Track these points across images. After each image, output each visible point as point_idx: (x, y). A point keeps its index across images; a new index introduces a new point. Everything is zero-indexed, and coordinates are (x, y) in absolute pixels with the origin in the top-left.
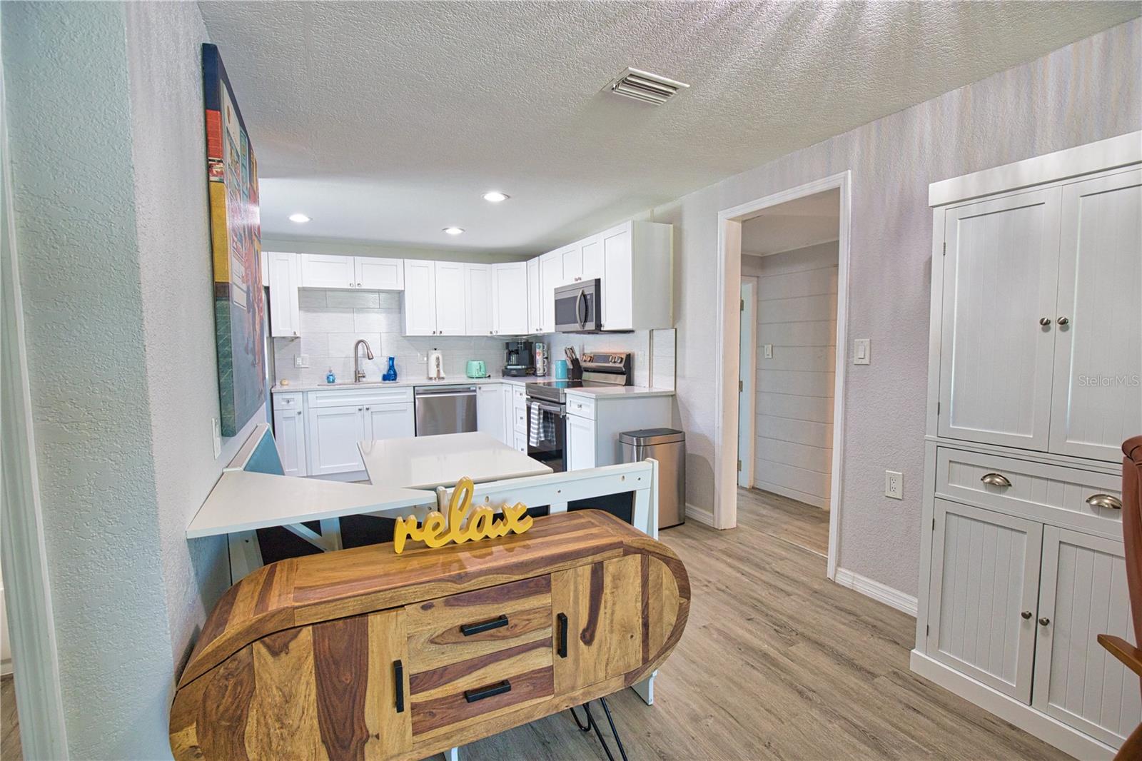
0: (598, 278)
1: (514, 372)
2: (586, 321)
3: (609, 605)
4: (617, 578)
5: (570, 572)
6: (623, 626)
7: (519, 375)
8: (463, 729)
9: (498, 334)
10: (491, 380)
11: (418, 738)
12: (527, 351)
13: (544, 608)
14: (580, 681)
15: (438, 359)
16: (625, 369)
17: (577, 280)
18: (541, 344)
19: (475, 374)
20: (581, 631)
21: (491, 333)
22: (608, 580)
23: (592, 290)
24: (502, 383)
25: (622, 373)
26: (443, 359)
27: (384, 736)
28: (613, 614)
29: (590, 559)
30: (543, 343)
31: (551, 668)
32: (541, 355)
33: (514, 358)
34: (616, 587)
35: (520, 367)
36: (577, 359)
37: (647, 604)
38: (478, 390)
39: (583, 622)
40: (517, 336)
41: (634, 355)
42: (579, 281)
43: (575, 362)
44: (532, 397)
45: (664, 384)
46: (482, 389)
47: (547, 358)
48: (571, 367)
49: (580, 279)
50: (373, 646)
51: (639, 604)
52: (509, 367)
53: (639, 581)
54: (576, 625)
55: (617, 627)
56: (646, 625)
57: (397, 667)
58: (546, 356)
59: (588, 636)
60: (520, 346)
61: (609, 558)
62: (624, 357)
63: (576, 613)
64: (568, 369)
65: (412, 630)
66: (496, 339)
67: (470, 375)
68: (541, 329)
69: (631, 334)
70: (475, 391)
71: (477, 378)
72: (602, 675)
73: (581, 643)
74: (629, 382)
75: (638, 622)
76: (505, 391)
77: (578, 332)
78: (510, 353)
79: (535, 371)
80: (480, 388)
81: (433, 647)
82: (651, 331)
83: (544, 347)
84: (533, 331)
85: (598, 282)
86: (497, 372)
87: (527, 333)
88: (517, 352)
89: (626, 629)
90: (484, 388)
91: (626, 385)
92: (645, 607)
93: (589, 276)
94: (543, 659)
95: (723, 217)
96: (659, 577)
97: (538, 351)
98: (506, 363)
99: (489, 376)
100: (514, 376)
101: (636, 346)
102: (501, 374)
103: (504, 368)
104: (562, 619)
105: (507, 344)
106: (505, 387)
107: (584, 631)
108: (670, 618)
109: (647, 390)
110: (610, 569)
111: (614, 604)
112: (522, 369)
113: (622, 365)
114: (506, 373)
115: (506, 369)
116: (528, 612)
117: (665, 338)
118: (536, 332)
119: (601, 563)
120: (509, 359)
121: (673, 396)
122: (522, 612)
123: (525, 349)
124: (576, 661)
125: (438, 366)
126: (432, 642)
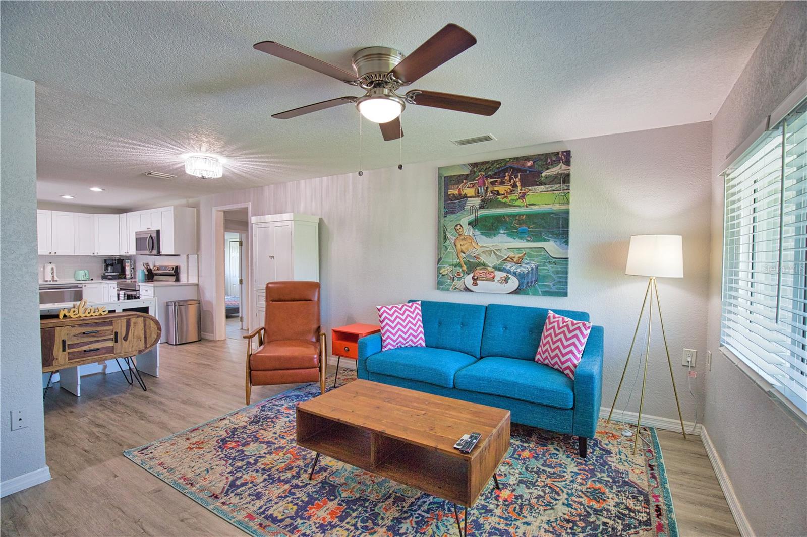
0: (158, 229)
1: (110, 277)
2: (152, 250)
3: (132, 331)
4: (135, 323)
5: (119, 321)
6: (137, 337)
7: (113, 278)
8: (84, 360)
9: (99, 254)
10: (93, 281)
11: (69, 361)
12: (120, 265)
13: (110, 330)
14: (123, 351)
15: (53, 269)
16: (176, 273)
17: (148, 229)
18: (129, 261)
19: (81, 277)
20: (123, 337)
21: (93, 254)
22: (132, 324)
23: (154, 235)
24: (101, 283)
25: (174, 276)
26: (57, 270)
27: (59, 359)
28: (134, 333)
29: (126, 318)
30: (130, 260)
31: (113, 346)
32: (130, 267)
33: (110, 269)
34: (135, 326)
35: (114, 274)
36: (151, 269)
37: (146, 332)
38: (83, 286)
39: (124, 334)
40: (113, 256)
41: (180, 266)
42: (149, 230)
43: (149, 270)
44: (121, 289)
45: (193, 280)
46: (86, 287)
47: (133, 269)
48: (147, 273)
49: (150, 228)
50: (57, 335)
51: (143, 331)
52: (106, 274)
53: (143, 325)
54: (121, 335)
55: (135, 337)
56: (145, 337)
57: (64, 342)
58: (132, 267)
59: (125, 339)
60: (114, 261)
61: (133, 318)
62: (174, 267)
63: (121, 332)
64: (145, 275)
65: (68, 332)
66: (97, 257)
67: (78, 279)
68: (128, 253)
69: (178, 257)
70: (81, 287)
71: (82, 280)
72: (130, 350)
73: (123, 340)
74: (177, 280)
75: (143, 336)
76: (104, 287)
77: (149, 255)
78: (107, 266)
79: (125, 276)
80: (85, 286)
81: (75, 337)
82: (188, 256)
83: (131, 262)
84: (123, 253)
85: (158, 232)
86: (98, 276)
87: (119, 254)
88: (112, 265)
89: (139, 338)
90: (88, 286)
91: (175, 281)
92: (145, 332)
93: (154, 228)
94: (110, 344)
95: (214, 209)
96: (150, 324)
97: (127, 264)
98: (105, 272)
99: (92, 279)
100: (110, 279)
101: (180, 262)
102: (101, 278)
103: (103, 274)
104: (116, 333)
105: (105, 261)
106: (103, 285)
107: (124, 337)
108: (154, 336)
109: (186, 282)
110: (133, 321)
111: (134, 330)
112: (116, 275)
113: (173, 272)
114: (104, 277)
115: (104, 275)
116: (105, 330)
117: (193, 258)
118: (125, 254)
119: (129, 319)
120: (106, 269)
121: (197, 285)
122: (104, 330)
123: (118, 263)
124: (122, 344)
125: (52, 273)
126: (74, 336)
